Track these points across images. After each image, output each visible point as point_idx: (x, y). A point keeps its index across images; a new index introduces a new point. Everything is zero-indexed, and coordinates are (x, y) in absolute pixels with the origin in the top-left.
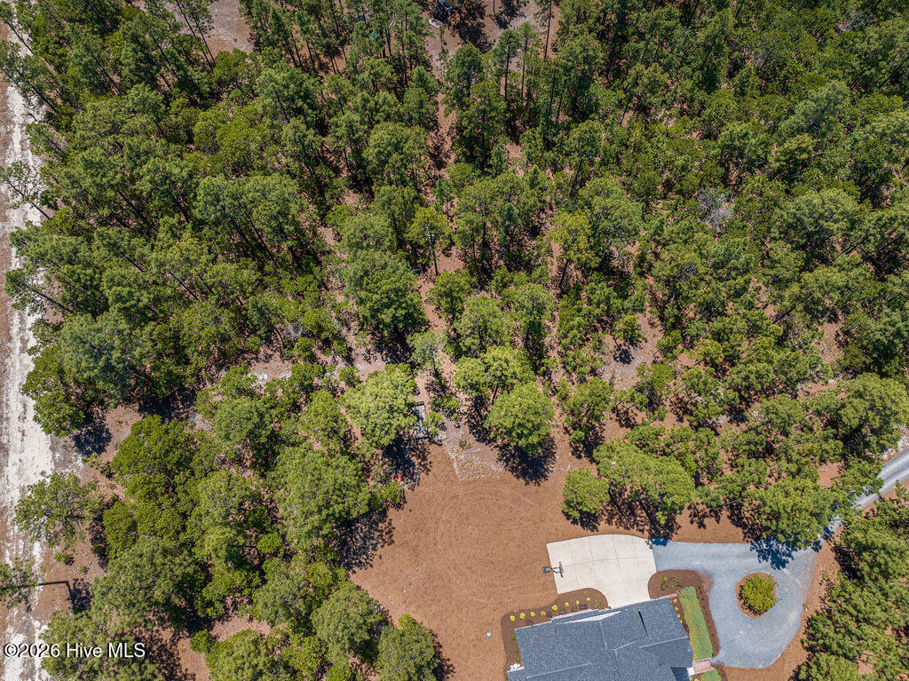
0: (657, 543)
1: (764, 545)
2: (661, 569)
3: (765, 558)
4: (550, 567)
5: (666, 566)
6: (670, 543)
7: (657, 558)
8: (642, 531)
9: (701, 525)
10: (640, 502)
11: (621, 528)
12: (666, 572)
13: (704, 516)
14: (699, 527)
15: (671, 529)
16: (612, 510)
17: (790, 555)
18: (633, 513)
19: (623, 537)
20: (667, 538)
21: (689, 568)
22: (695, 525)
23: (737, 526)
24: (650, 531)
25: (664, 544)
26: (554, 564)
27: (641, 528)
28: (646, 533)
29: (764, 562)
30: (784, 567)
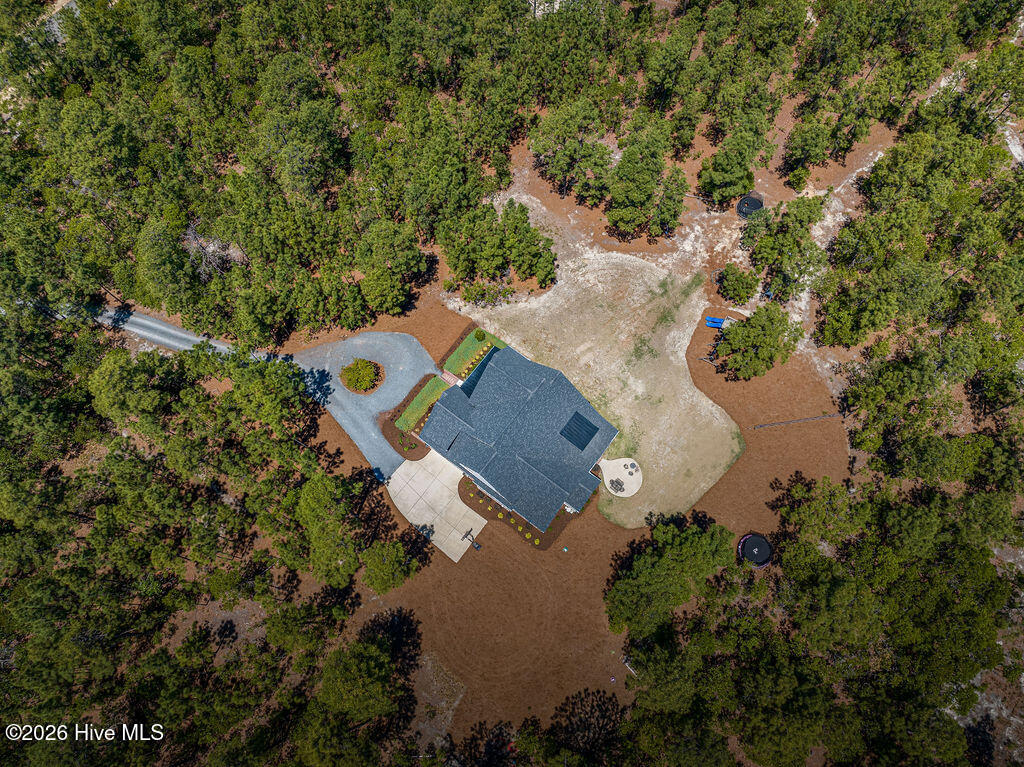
0: (381, 475)
1: (318, 396)
2: (400, 458)
3: (328, 388)
4: (472, 546)
5: (396, 456)
6: (374, 467)
7: (394, 468)
8: (381, 495)
9: (339, 452)
10: (359, 513)
11: (392, 512)
12: (401, 453)
13: (330, 456)
14: (342, 453)
15: (361, 473)
16: (383, 532)
17: (312, 372)
18: (372, 512)
19: (399, 507)
20: (371, 472)
21: (382, 438)
22: (342, 458)
23: (318, 426)
24: (376, 489)
25: (378, 470)
26: (467, 543)
27: (380, 498)
28: (380, 491)
29: (332, 387)
30: (324, 371)
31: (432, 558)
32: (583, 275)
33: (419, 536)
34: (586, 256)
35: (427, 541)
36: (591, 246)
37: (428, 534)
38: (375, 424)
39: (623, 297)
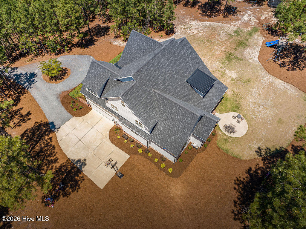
0: (54, 126)
1: (25, 85)
2: (70, 115)
3: (33, 81)
4: (116, 174)
5: (67, 114)
6: (50, 121)
7: (64, 121)
8: (51, 139)
9: (29, 114)
10: (30, 152)
11: (56, 150)
13: (22, 116)
14: (31, 114)
15: (40, 125)
16: (46, 165)
17: (26, 74)
18: (41, 151)
19: (62, 147)
20: (47, 124)
21: (60, 105)
22: (30, 117)
24: (48, 135)
25: (52, 123)
26: (111, 173)
27: (49, 141)
28: (50, 136)
29: (36, 80)
30: (34, 73)
31: (81, 185)
33: (73, 167)
35: (79, 171)
37: (81, 166)
38: (57, 98)
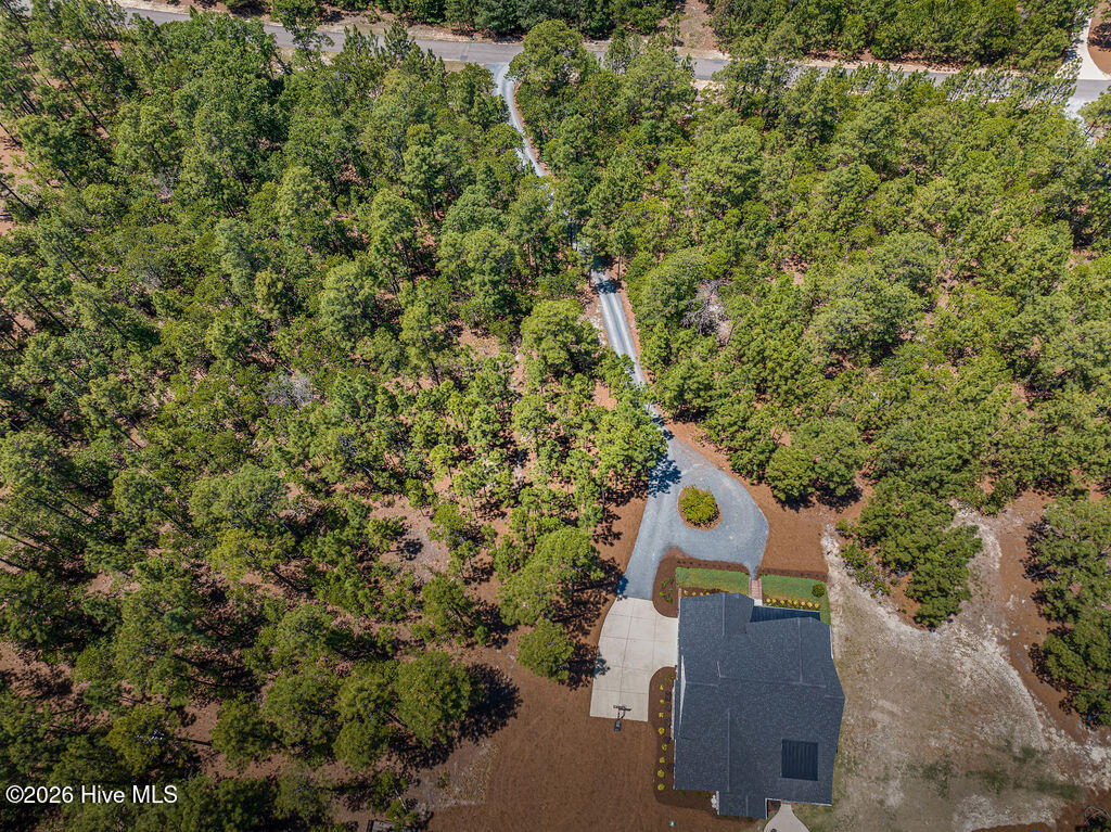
0: (623, 589)
1: (654, 482)
2: (650, 595)
3: (667, 486)
4: (615, 721)
5: (649, 589)
6: (626, 575)
7: (638, 595)
8: (606, 600)
9: (617, 536)
10: (576, 591)
11: (597, 622)
12: (655, 592)
13: (609, 530)
14: (619, 539)
15: (614, 568)
16: (575, 625)
17: (671, 463)
18: (586, 603)
19: (606, 625)
20: (620, 576)
21: (657, 565)
22: (615, 542)
23: (628, 501)
24: (608, 592)
25: (626, 581)
26: (614, 714)
27: (602, 600)
28: (609, 597)
29: (670, 489)
30: (680, 472)
31: (579, 688)
32: (964, 654)
33: (591, 662)
34: (986, 643)
35: (592, 673)
36: (1002, 642)
37: (599, 670)
38: (664, 550)
39: (976, 714)
